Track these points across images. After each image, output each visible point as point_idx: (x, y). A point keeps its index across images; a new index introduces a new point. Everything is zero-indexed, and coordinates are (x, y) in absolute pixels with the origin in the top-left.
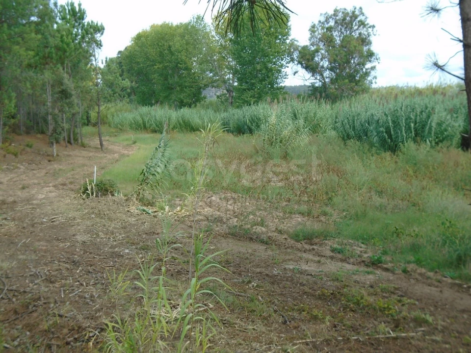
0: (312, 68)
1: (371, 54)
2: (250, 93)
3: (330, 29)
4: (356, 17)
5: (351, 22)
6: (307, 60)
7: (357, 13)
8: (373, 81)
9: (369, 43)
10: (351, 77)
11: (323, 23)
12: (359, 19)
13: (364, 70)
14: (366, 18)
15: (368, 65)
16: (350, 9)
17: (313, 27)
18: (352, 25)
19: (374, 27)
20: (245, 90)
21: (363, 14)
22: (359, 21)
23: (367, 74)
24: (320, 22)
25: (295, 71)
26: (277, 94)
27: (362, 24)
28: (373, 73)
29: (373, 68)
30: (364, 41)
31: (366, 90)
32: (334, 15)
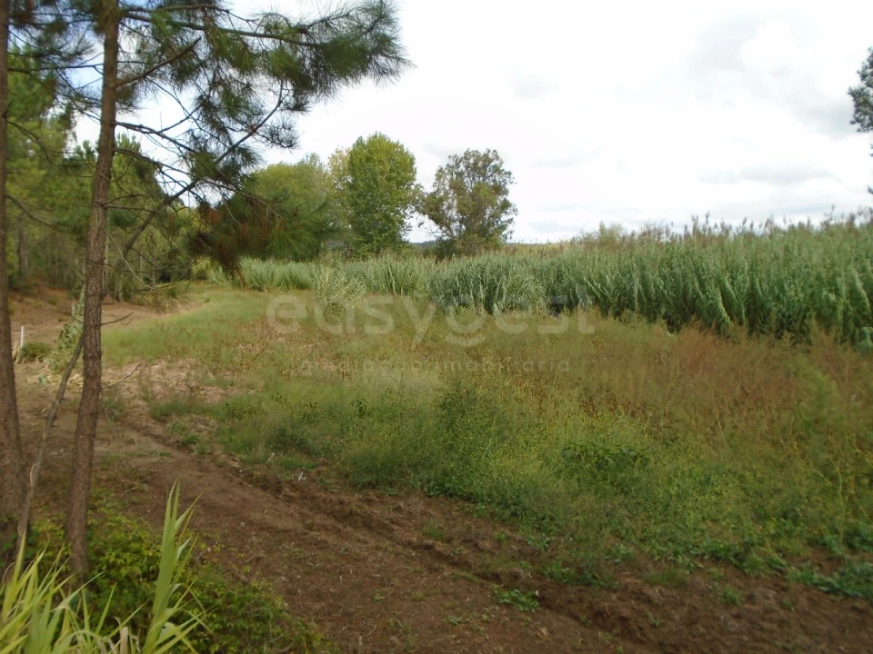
0: (439, 219)
1: (506, 205)
2: (367, 247)
3: (460, 174)
4: (491, 161)
5: (485, 167)
6: (433, 209)
7: (490, 156)
8: (509, 236)
9: (506, 192)
10: (483, 232)
11: (452, 167)
12: (493, 164)
13: (500, 223)
14: (502, 163)
15: (504, 218)
16: (482, 151)
17: (441, 171)
18: (486, 171)
19: (510, 173)
20: (361, 242)
21: (497, 158)
22: (493, 167)
23: (503, 228)
24: (448, 165)
25: (420, 222)
26: (398, 246)
27: (497, 170)
28: (510, 227)
29: (510, 221)
30: (499, 189)
31: (497, 247)
32: (465, 158)
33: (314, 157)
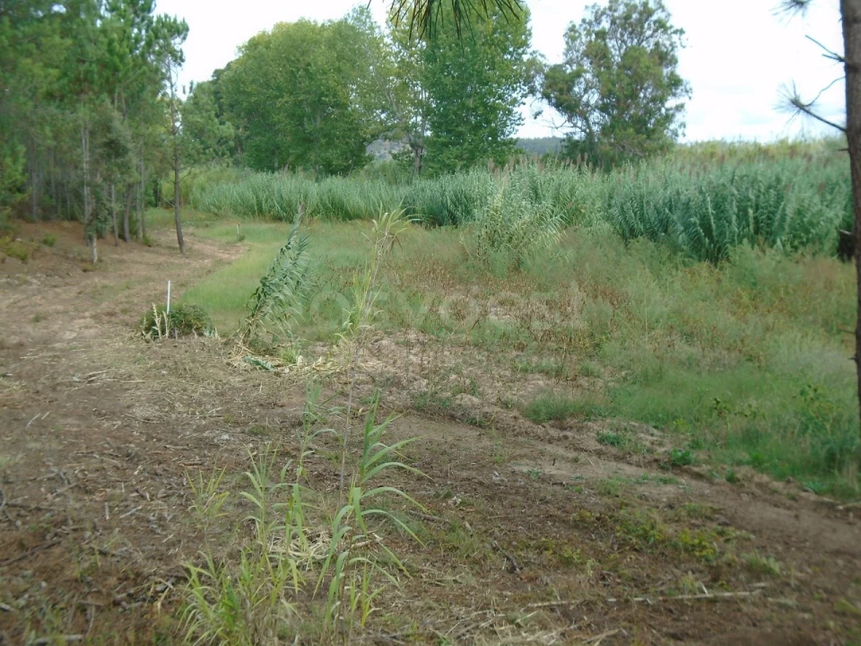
0: (568, 106)
1: (675, 82)
2: (454, 150)
3: (602, 35)
4: (650, 13)
5: (641, 22)
6: (560, 92)
7: (652, 5)
8: (680, 132)
9: (673, 61)
10: (640, 124)
11: (590, 23)
12: (655, 17)
13: (663, 111)
14: (669, 15)
15: (671, 103)
17: (572, 29)
18: (642, 27)
19: (681, 32)
20: (445, 145)
21: (662, 8)
22: (655, 22)
23: (668, 118)
24: (584, 21)
25: (536, 110)
26: (503, 152)
27: (661, 25)
28: (679, 117)
29: (680, 108)
30: (664, 57)
31: (666, 148)
32: (610, 8)
33: (363, 11)
